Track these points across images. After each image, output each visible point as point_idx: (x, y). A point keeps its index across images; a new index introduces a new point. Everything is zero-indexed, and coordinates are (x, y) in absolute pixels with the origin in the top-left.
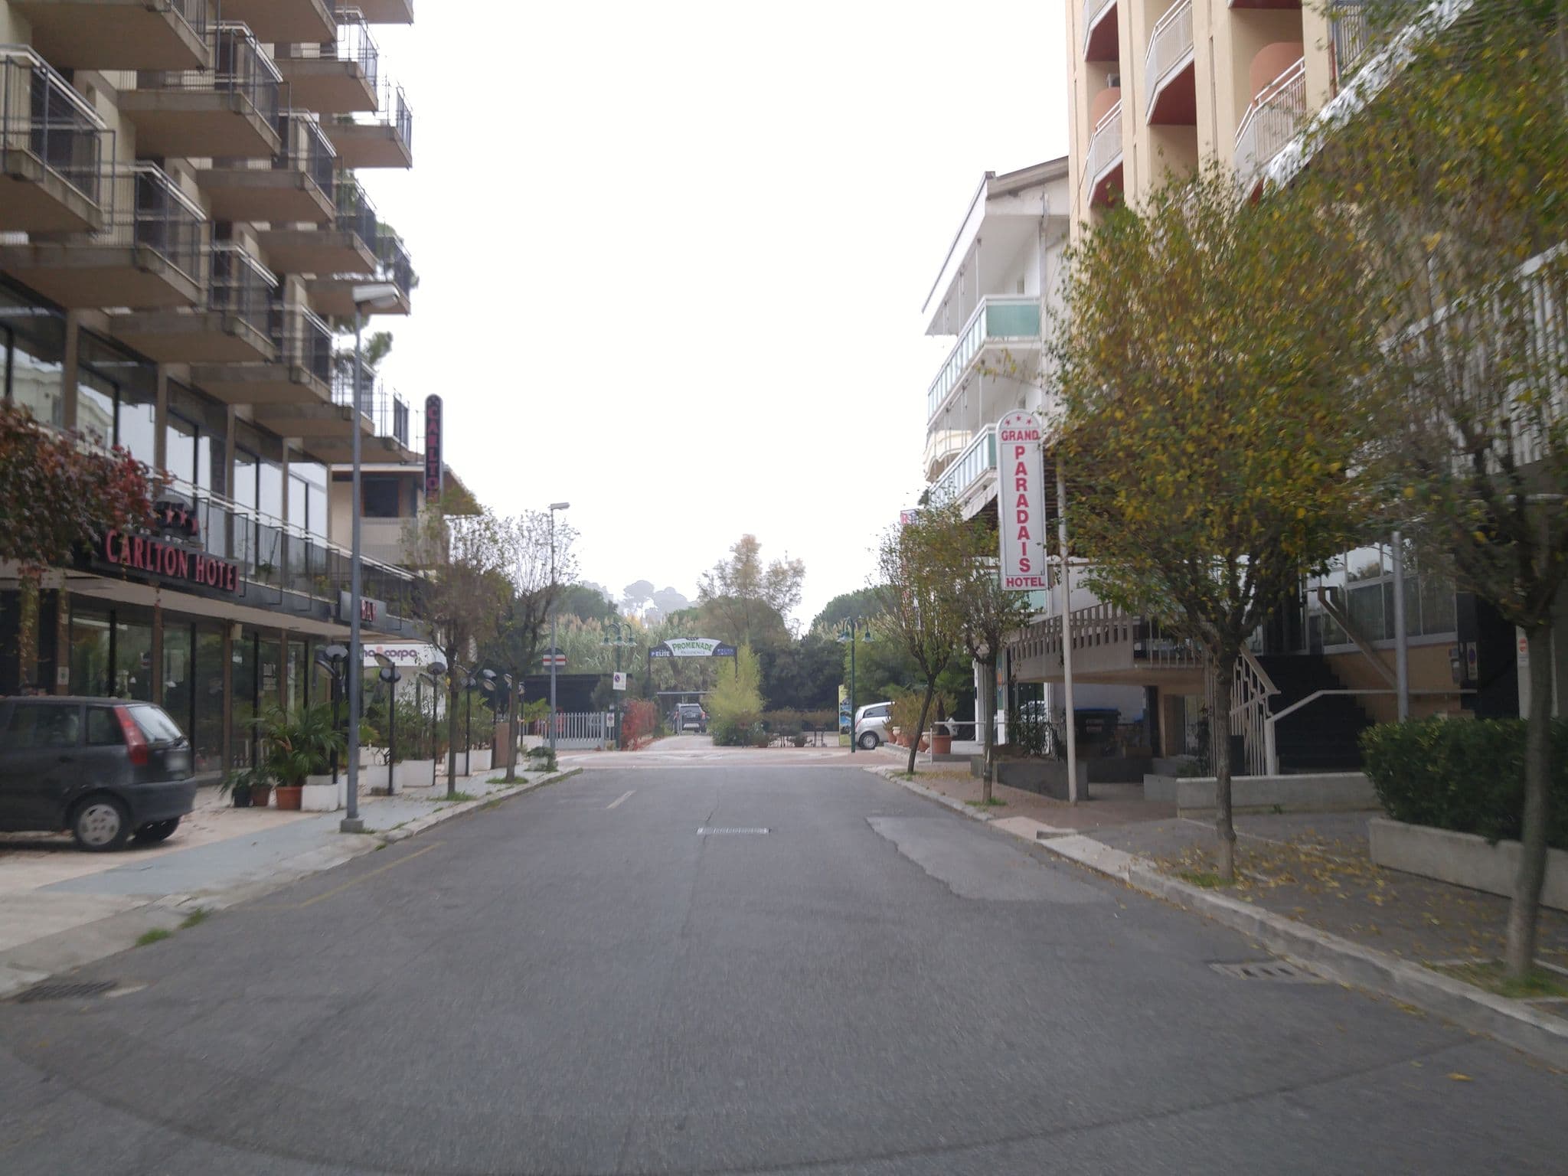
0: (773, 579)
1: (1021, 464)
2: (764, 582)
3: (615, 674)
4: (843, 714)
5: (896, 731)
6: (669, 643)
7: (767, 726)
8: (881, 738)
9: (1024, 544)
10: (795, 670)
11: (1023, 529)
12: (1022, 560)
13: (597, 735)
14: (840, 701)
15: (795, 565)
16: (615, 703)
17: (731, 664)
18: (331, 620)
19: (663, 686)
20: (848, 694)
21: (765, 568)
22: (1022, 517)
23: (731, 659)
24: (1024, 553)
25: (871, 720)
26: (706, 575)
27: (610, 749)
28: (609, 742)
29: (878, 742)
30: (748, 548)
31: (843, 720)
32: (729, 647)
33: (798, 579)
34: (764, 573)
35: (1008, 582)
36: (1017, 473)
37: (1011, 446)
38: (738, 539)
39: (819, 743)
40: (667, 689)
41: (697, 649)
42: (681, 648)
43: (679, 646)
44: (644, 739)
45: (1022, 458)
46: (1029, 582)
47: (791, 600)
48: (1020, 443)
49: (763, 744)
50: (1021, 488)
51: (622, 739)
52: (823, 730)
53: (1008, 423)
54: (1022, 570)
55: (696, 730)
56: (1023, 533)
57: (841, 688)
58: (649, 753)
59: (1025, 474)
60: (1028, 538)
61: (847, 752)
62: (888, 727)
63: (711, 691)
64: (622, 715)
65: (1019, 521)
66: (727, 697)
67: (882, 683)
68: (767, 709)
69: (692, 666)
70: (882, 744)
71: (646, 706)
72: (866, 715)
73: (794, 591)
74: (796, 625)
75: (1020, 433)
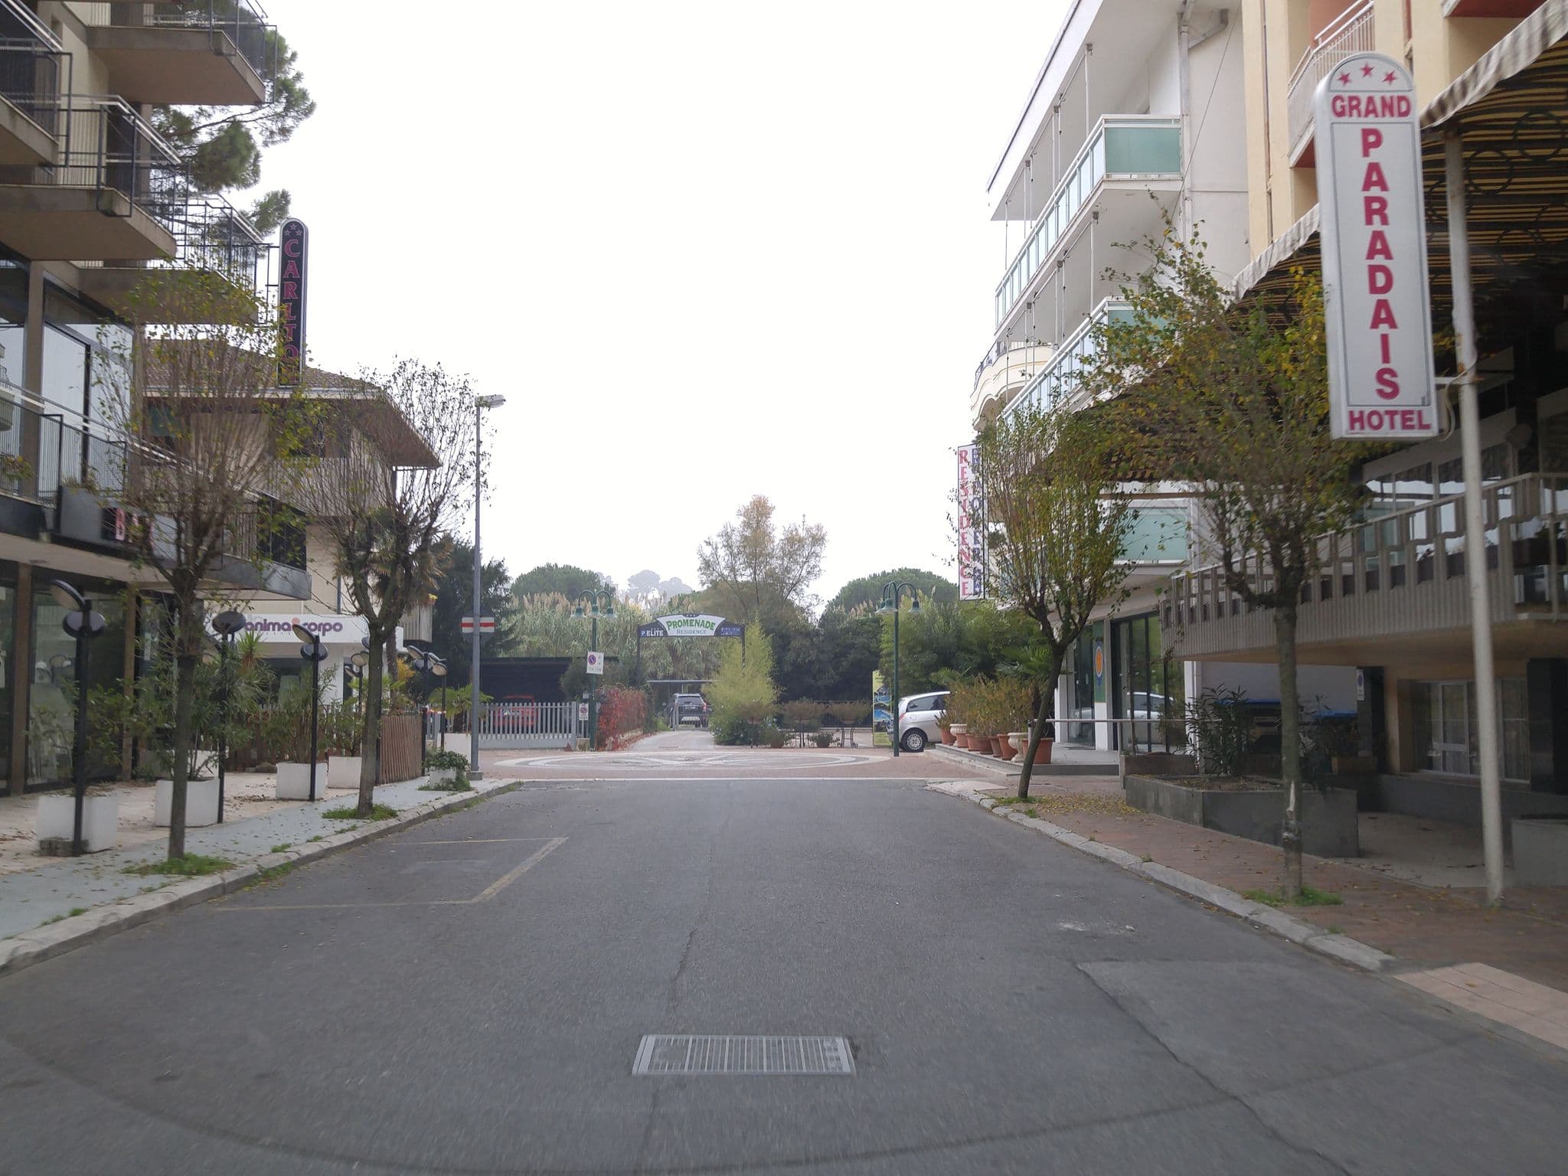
0: (788, 548)
1: (1374, 168)
2: (778, 552)
3: (590, 654)
4: (878, 706)
5: (955, 729)
6: (663, 621)
7: (780, 720)
8: (930, 738)
9: (1385, 339)
10: (813, 656)
11: (1382, 305)
12: (1380, 375)
13: (566, 729)
14: (875, 690)
15: (814, 532)
16: (590, 691)
17: (739, 647)
18: (44, 536)
19: (660, 674)
20: (885, 681)
21: (778, 536)
22: (1380, 281)
23: (737, 640)
24: (1386, 358)
25: (914, 715)
26: (709, 544)
27: (583, 748)
28: (582, 740)
29: (927, 743)
30: (759, 512)
31: (879, 715)
32: (736, 626)
33: (817, 549)
34: (777, 541)
35: (1353, 421)
36: (1366, 187)
37: (1352, 129)
38: (747, 501)
39: (847, 743)
40: (665, 678)
41: (697, 628)
42: (678, 628)
43: (675, 624)
44: (627, 736)
45: (1375, 155)
46: (1398, 419)
47: (809, 573)
48: (1371, 122)
49: (778, 744)
50: (1376, 218)
51: (598, 736)
52: (853, 726)
53: (1345, 79)
54: (1381, 392)
55: (697, 724)
56: (1383, 315)
57: (876, 674)
58: (631, 754)
59: (1384, 188)
60: (1393, 325)
61: (885, 756)
62: (943, 724)
63: (715, 680)
64: (598, 706)
65: (1374, 289)
66: (733, 684)
67: (935, 667)
68: (782, 700)
69: (694, 652)
70: (933, 745)
71: (632, 696)
72: (912, 707)
73: (812, 562)
74: (815, 602)
75: (1370, 100)
